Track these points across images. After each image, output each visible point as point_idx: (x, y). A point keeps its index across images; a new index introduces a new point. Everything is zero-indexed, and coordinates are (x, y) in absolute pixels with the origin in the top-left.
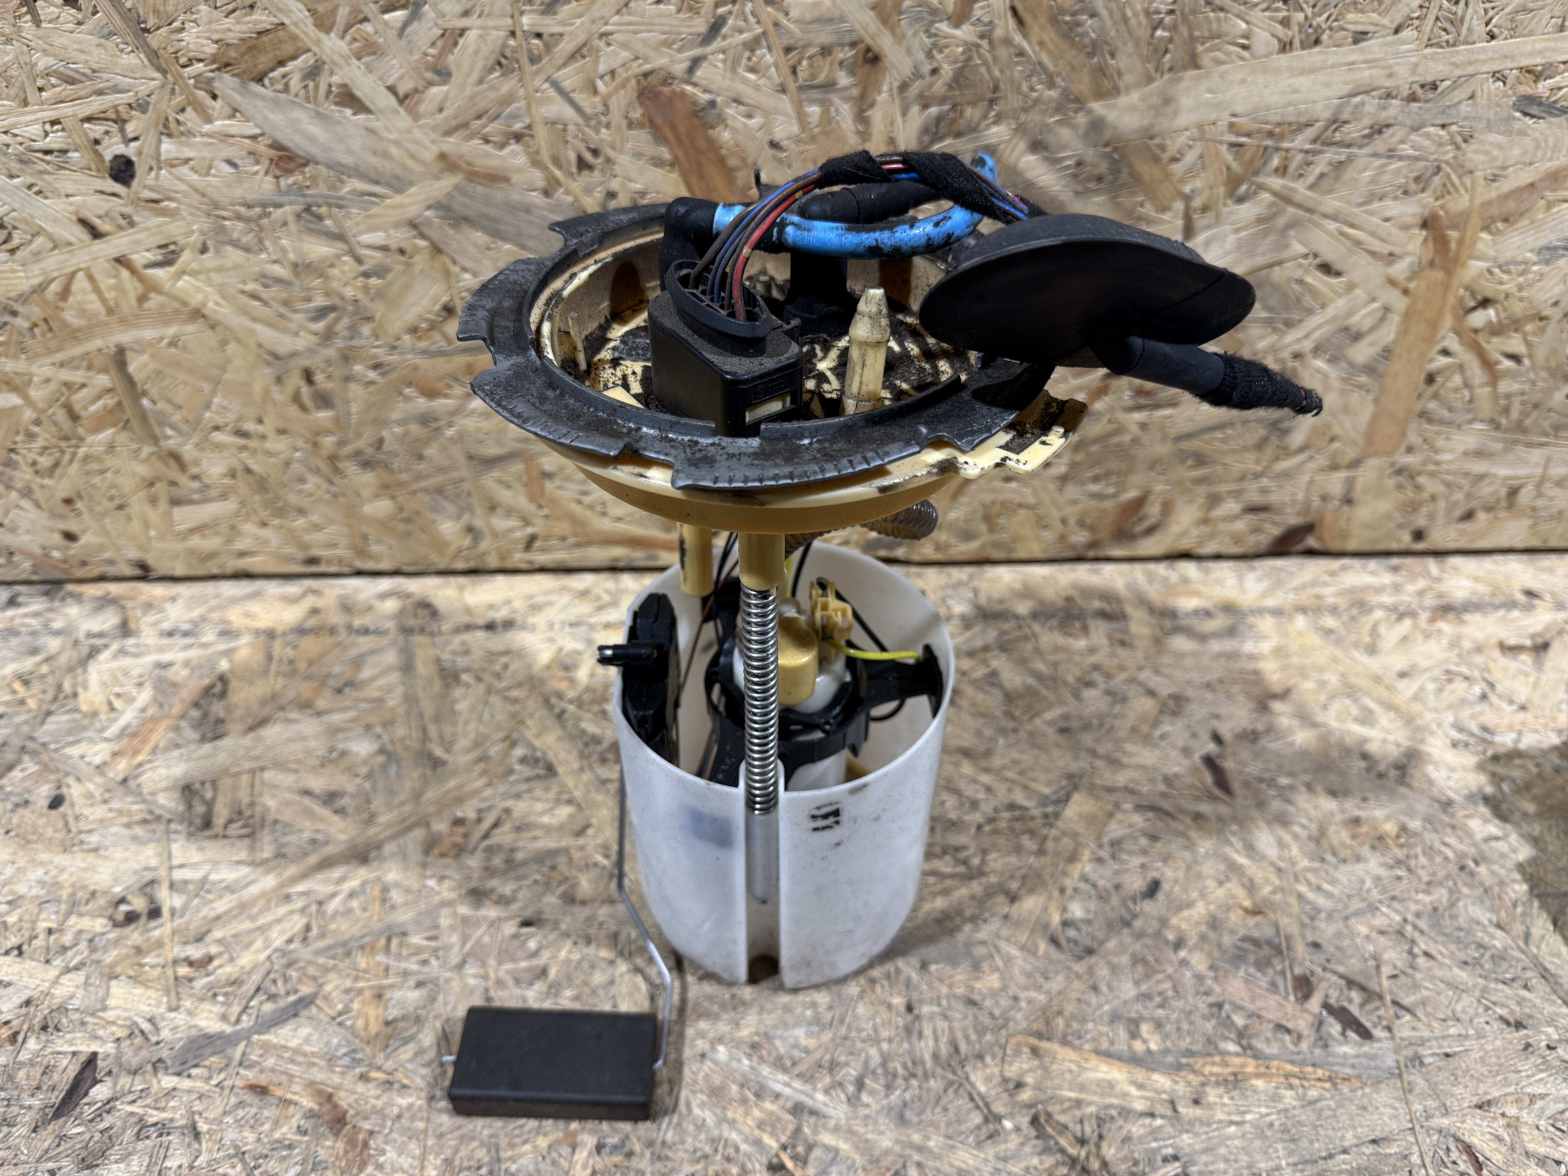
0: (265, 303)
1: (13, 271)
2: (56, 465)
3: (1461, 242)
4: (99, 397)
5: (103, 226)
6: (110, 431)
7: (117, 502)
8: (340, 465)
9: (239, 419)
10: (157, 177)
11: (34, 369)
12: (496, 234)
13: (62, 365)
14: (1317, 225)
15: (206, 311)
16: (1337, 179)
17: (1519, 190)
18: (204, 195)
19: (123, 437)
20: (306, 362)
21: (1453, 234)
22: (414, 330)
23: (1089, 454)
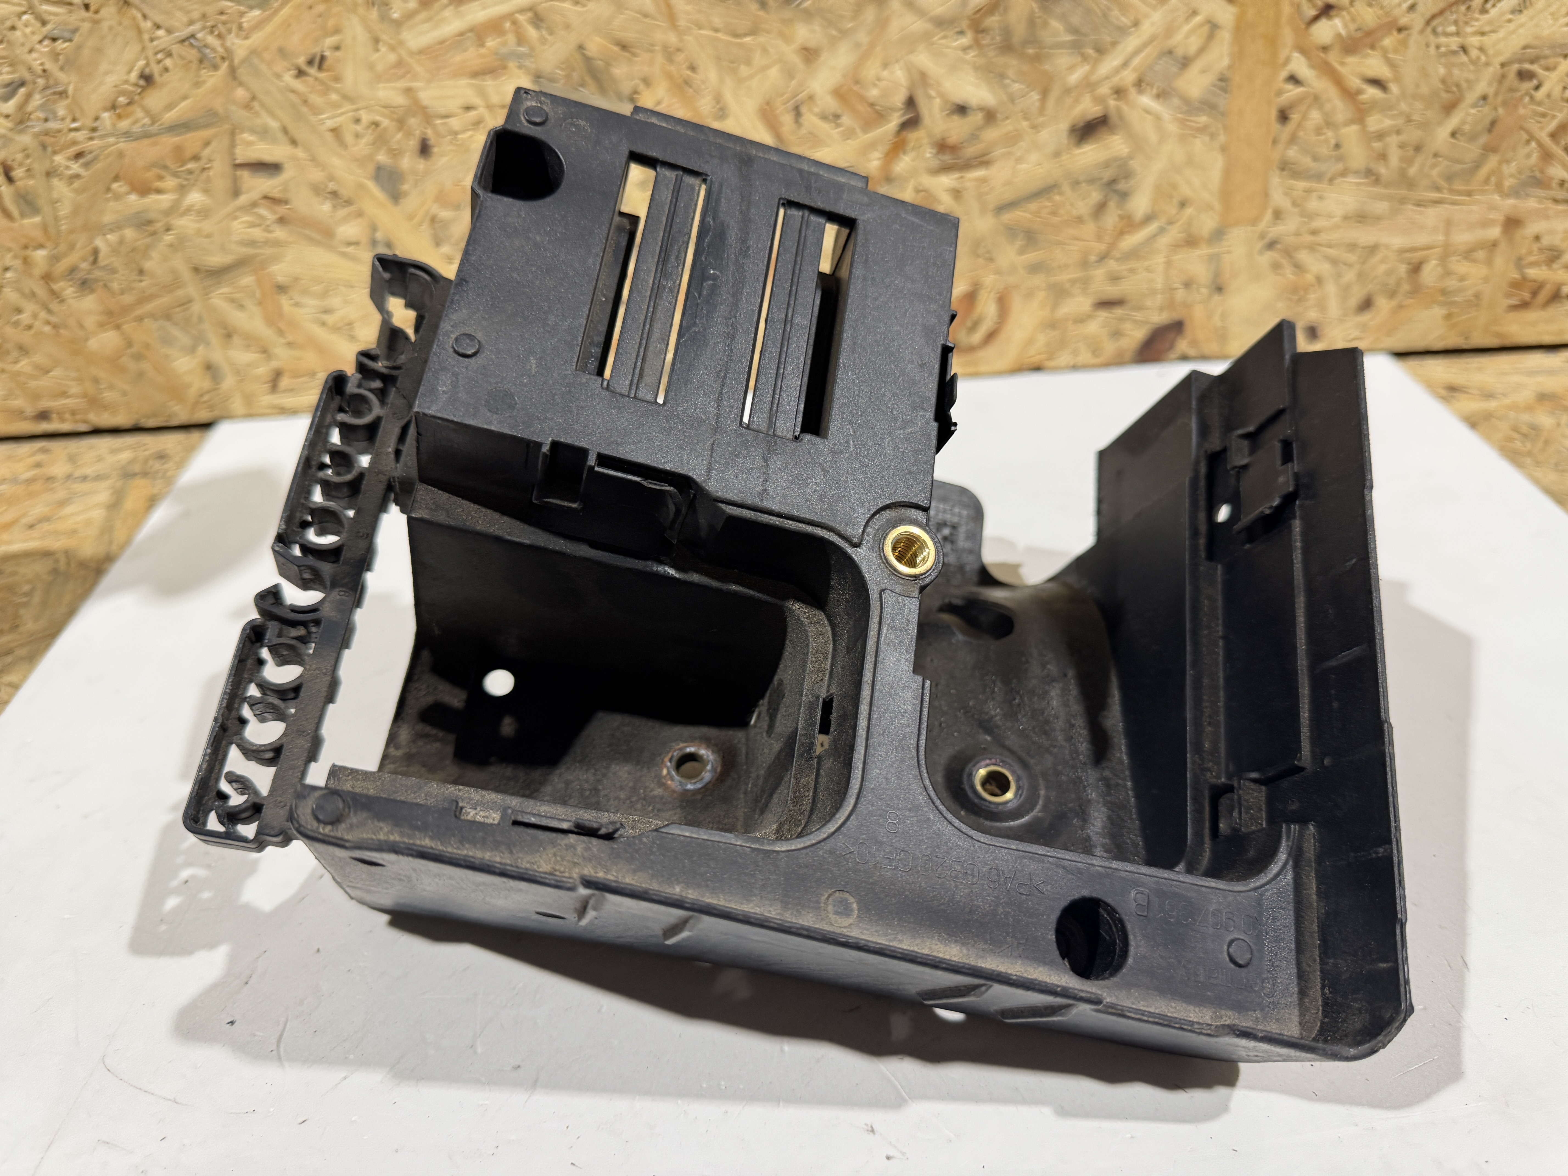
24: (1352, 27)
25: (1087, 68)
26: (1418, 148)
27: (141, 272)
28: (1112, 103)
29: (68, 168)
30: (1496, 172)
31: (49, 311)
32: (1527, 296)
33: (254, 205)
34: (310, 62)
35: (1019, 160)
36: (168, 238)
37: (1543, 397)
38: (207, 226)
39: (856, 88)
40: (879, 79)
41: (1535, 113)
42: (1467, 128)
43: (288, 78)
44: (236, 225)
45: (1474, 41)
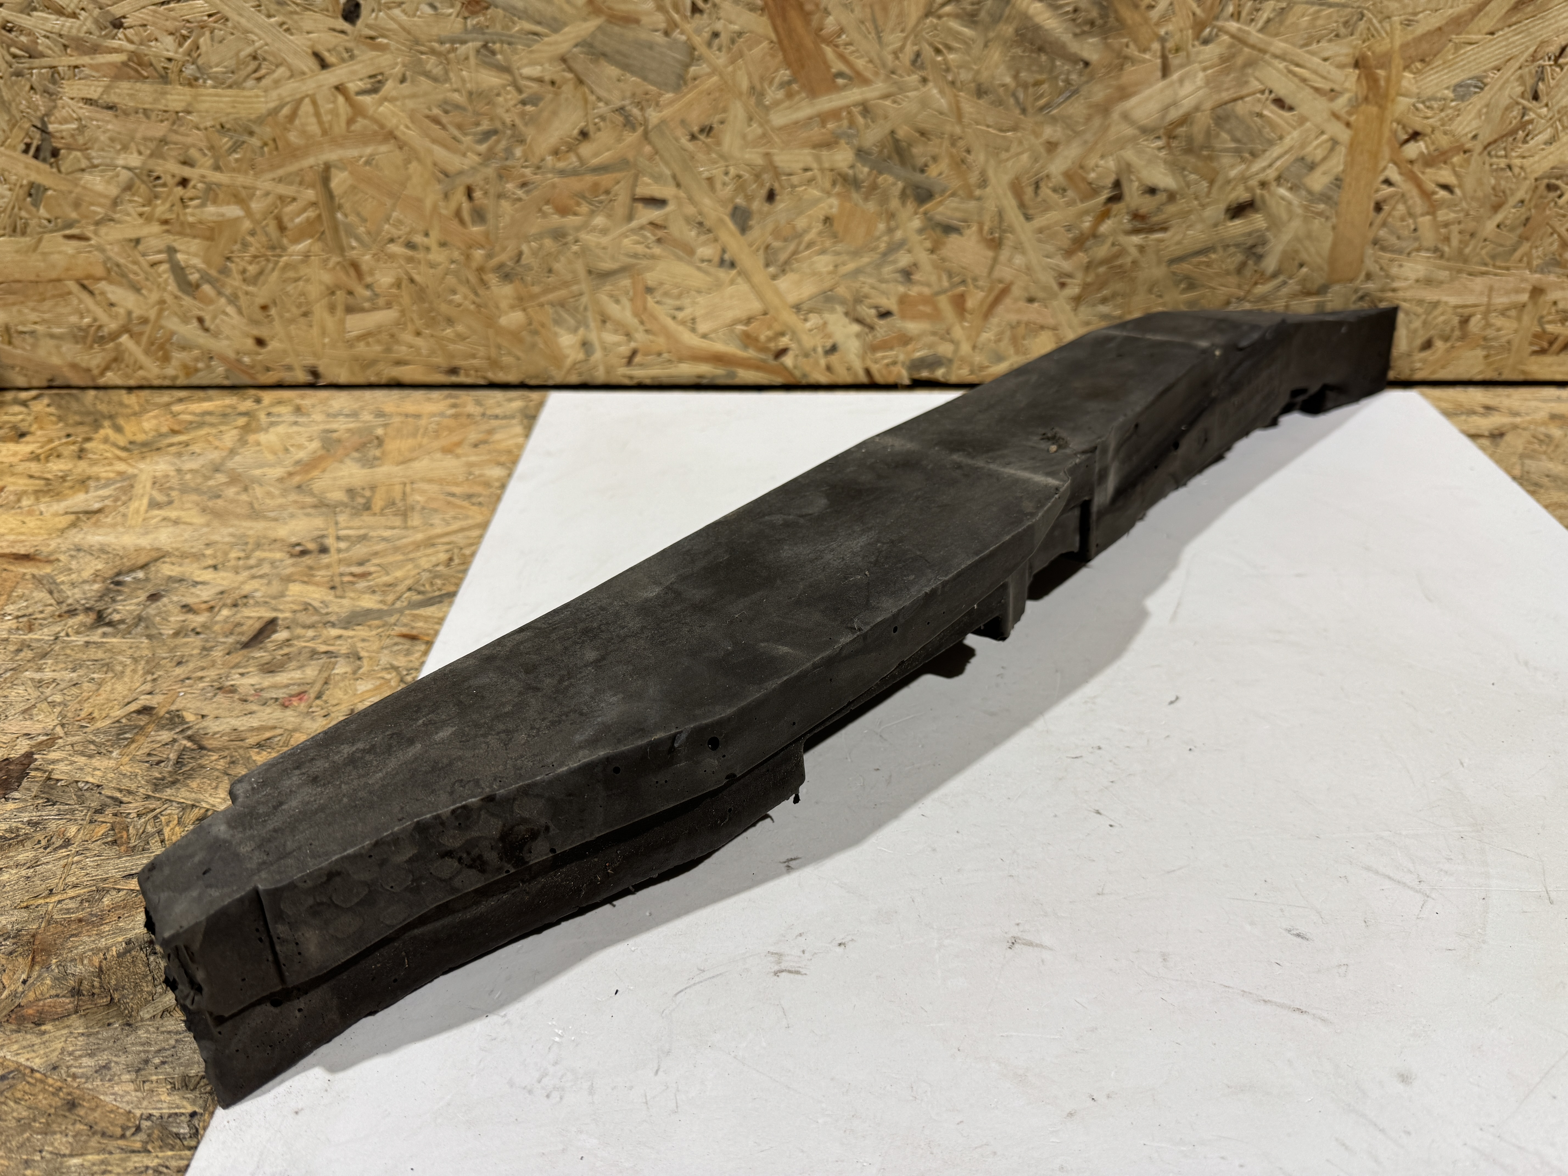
0: (444, 127)
1: (257, 96)
2: (261, 273)
3: (1388, 79)
4: (304, 210)
5: (330, 58)
6: (309, 241)
7: (303, 309)
8: (485, 277)
9: (409, 233)
10: (376, 18)
11: (258, 184)
12: (626, 67)
13: (280, 180)
14: (1269, 64)
15: (397, 133)
16: (1281, 23)
17: (1430, 33)
18: (409, 33)
19: (317, 247)
20: (468, 180)
21: (1381, 73)
22: (556, 152)
23: (1097, 276)
24: (1432, 148)
25: (1243, 166)
26: (1472, 235)
27: (550, 271)
28: (1258, 191)
29: (514, 194)
30: (1528, 254)
31: (476, 294)
32: (1545, 344)
33: (642, 228)
34: (702, 131)
35: (1189, 227)
36: (575, 248)
37: (1554, 417)
38: (604, 240)
39: (1080, 171)
40: (1097, 166)
41: (1558, 214)
42: (1508, 222)
43: (684, 141)
44: (626, 241)
45: (1517, 162)
